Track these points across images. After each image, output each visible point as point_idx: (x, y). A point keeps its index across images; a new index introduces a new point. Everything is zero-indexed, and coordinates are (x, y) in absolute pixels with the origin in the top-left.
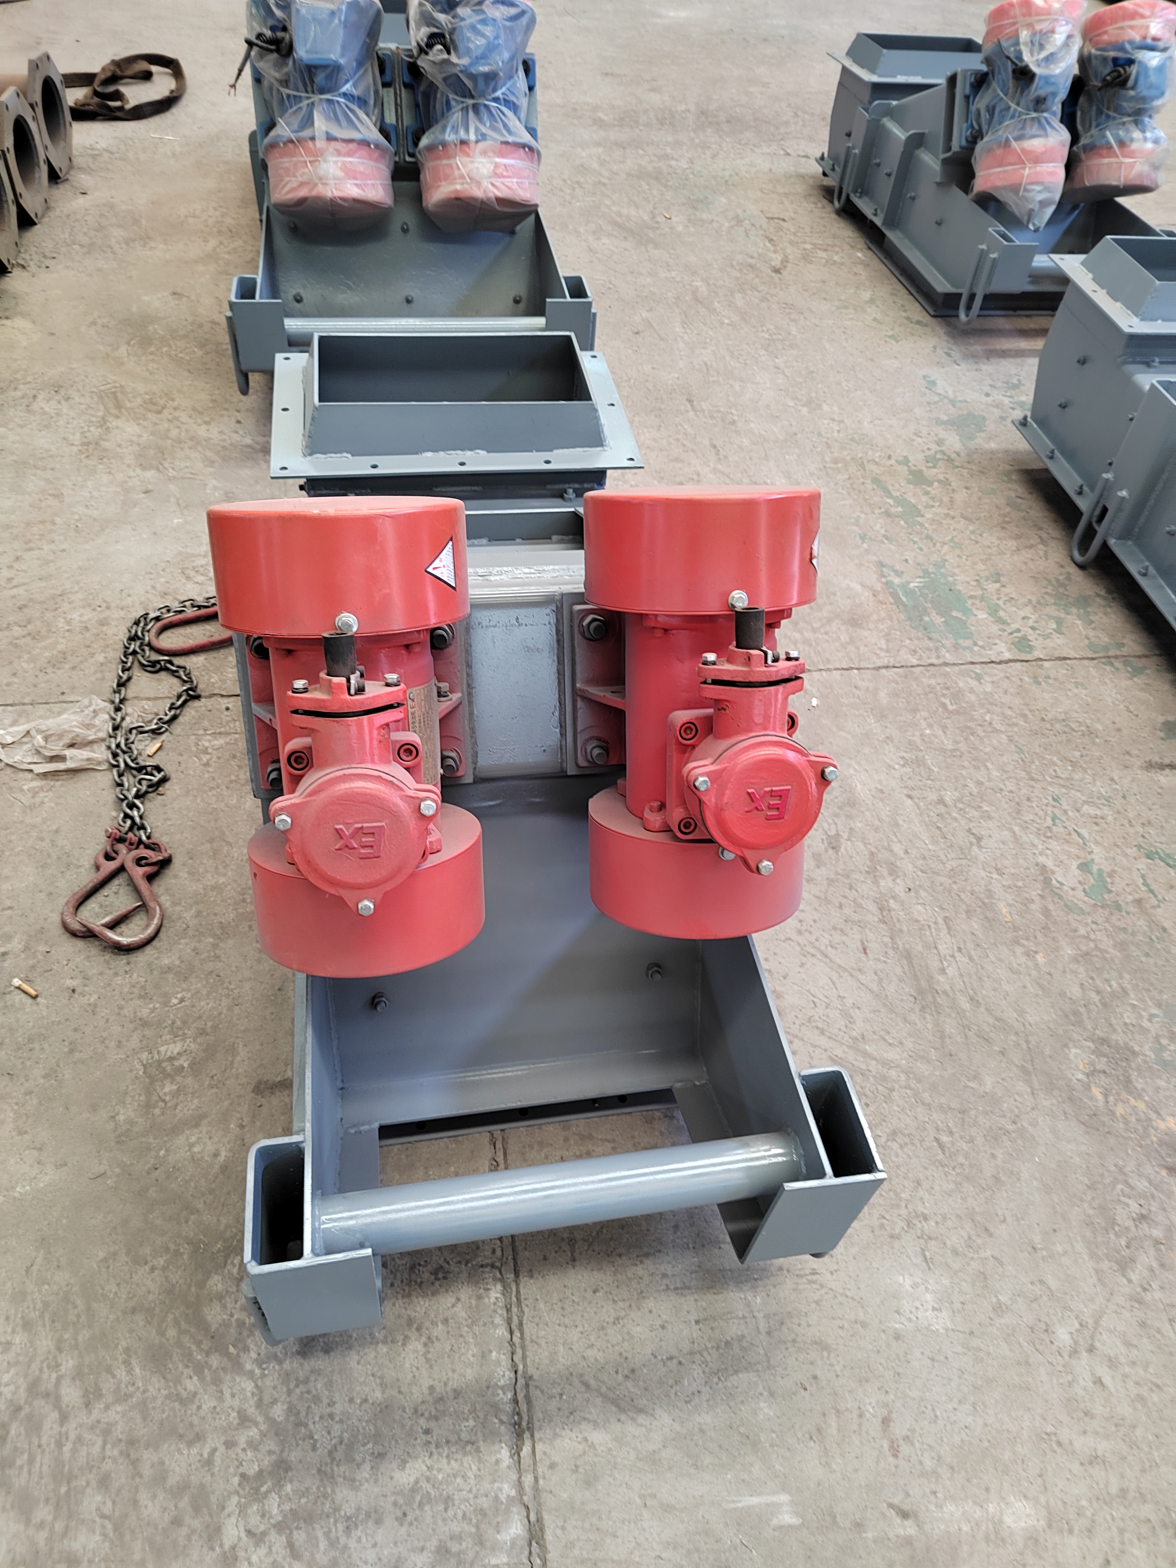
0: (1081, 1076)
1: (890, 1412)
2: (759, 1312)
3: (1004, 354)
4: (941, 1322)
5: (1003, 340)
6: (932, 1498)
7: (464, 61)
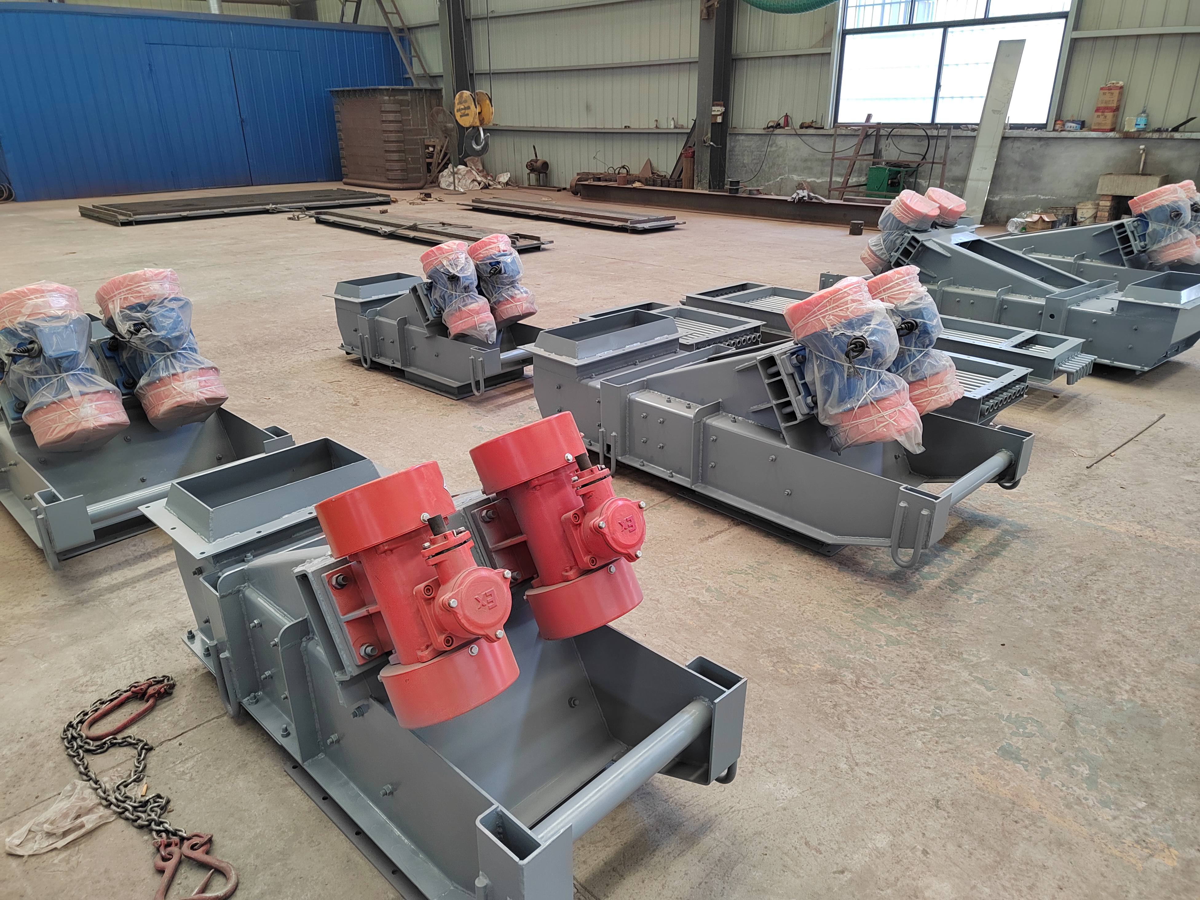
0: (771, 668)
1: (806, 839)
2: (722, 838)
3: (505, 405)
4: (796, 792)
5: (500, 399)
6: (847, 858)
7: (163, 333)
